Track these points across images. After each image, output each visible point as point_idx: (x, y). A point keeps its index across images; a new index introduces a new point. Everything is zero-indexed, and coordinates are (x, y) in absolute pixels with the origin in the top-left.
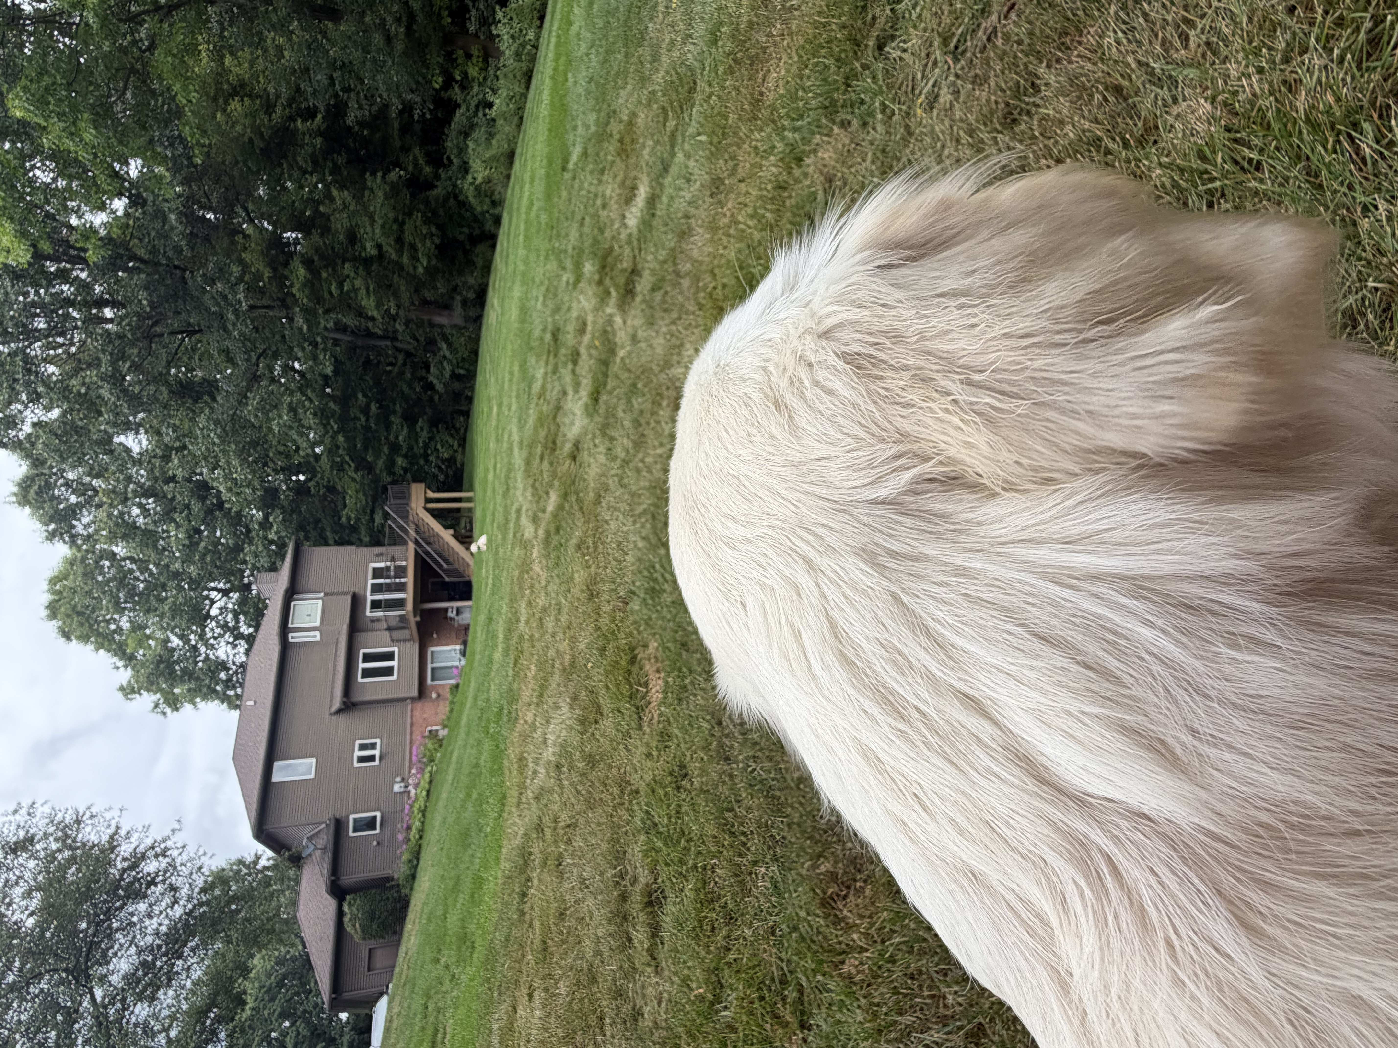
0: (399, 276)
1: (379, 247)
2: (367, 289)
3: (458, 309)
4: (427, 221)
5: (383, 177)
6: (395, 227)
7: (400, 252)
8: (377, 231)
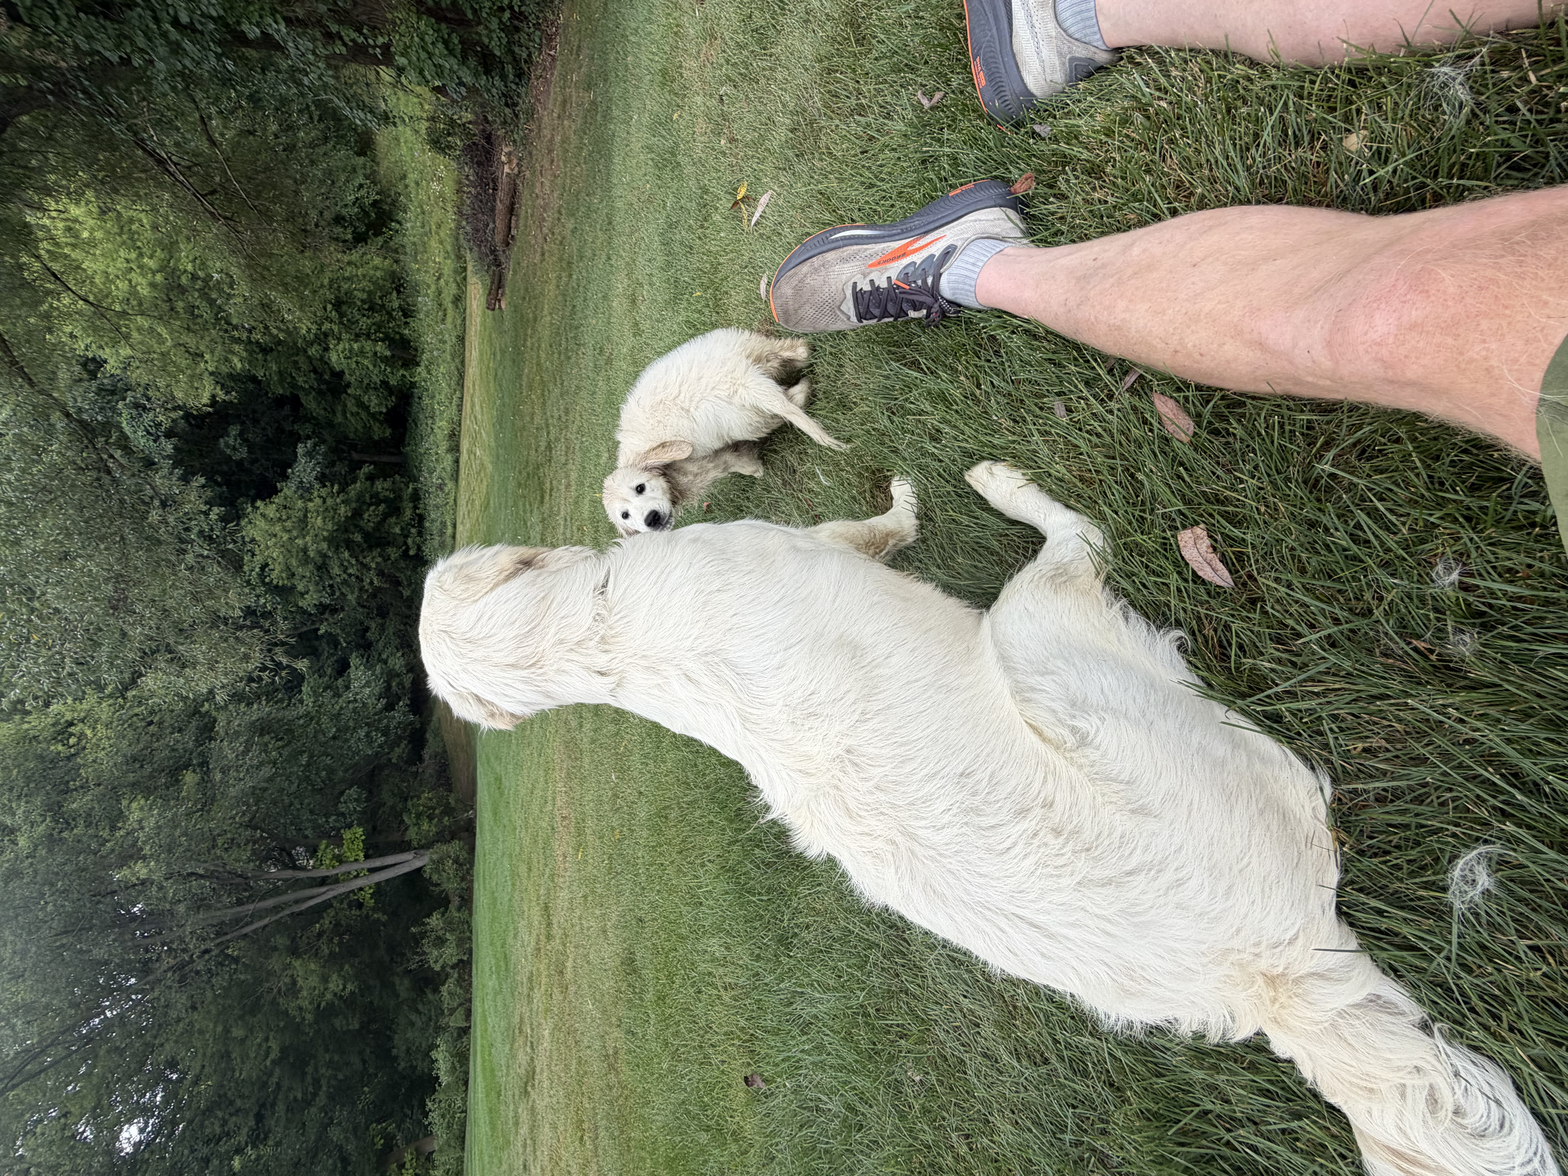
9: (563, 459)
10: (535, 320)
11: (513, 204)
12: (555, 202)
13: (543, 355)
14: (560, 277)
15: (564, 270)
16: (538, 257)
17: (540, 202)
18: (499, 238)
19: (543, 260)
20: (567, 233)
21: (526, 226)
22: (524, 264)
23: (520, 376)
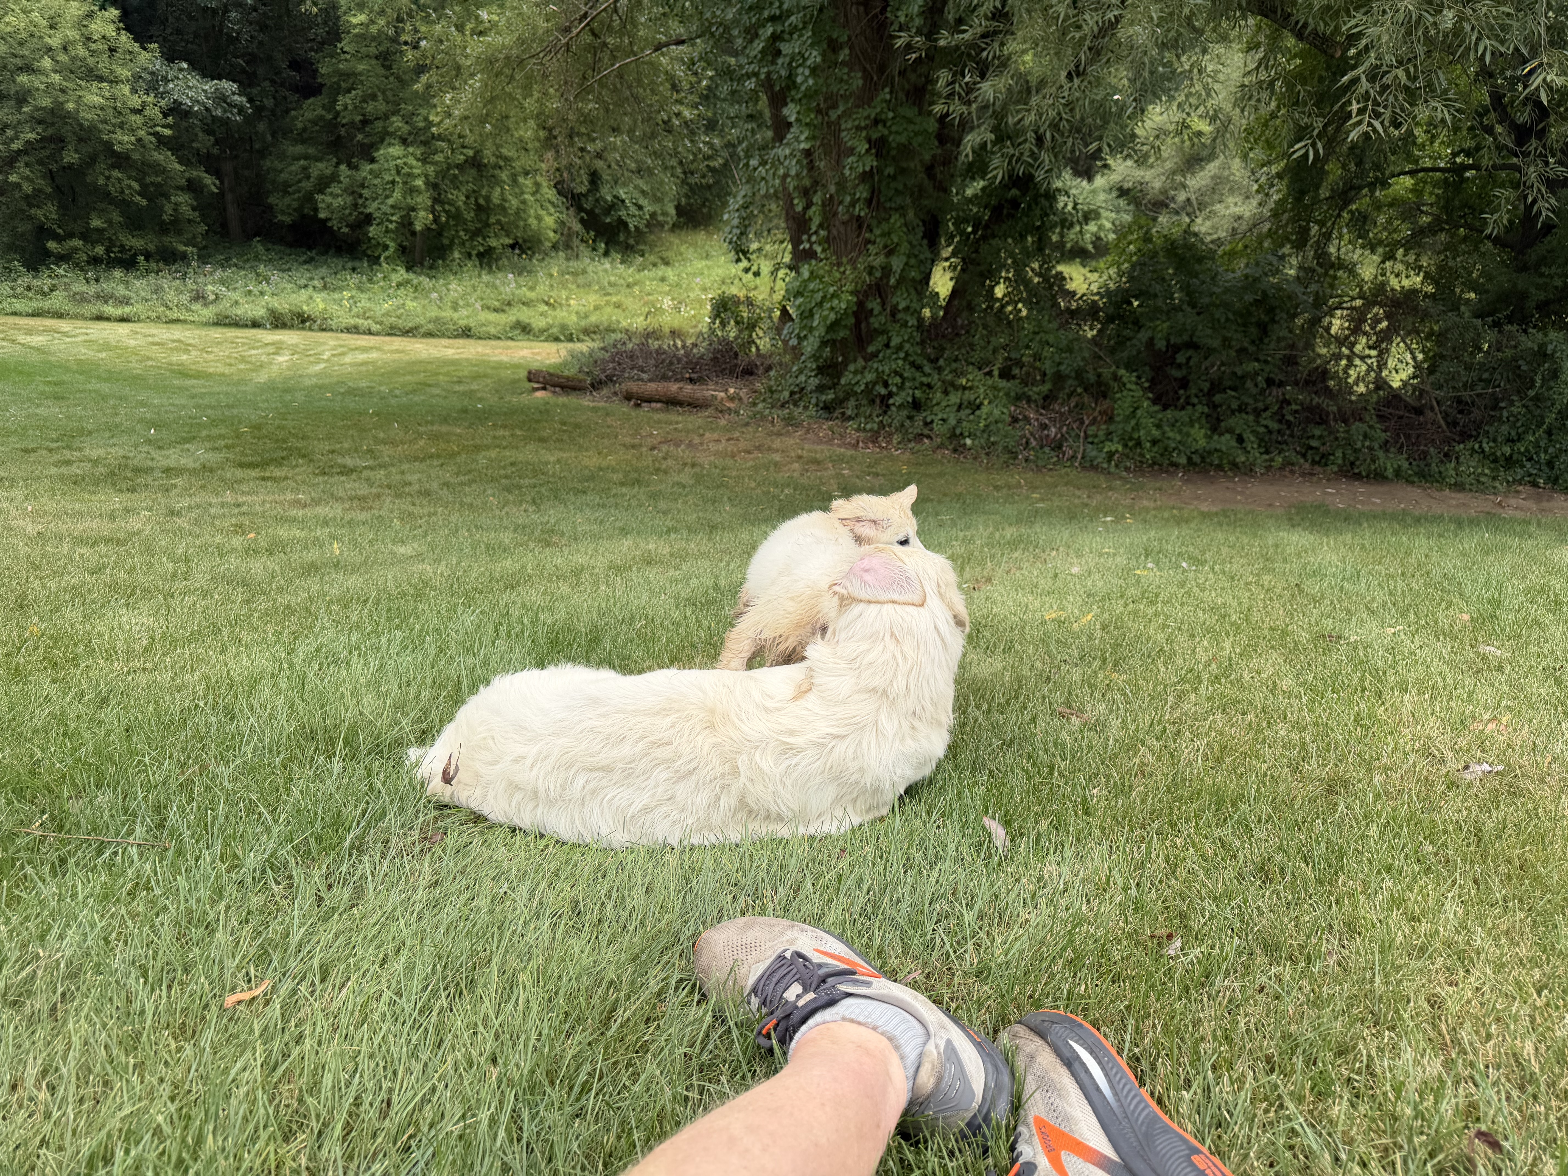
9: (342, 493)
10: (541, 440)
11: (681, 404)
12: (704, 459)
15: (626, 474)
16: (628, 440)
17: (697, 440)
18: (633, 388)
20: (674, 477)
21: (659, 422)
22: (610, 422)
23: (445, 420)
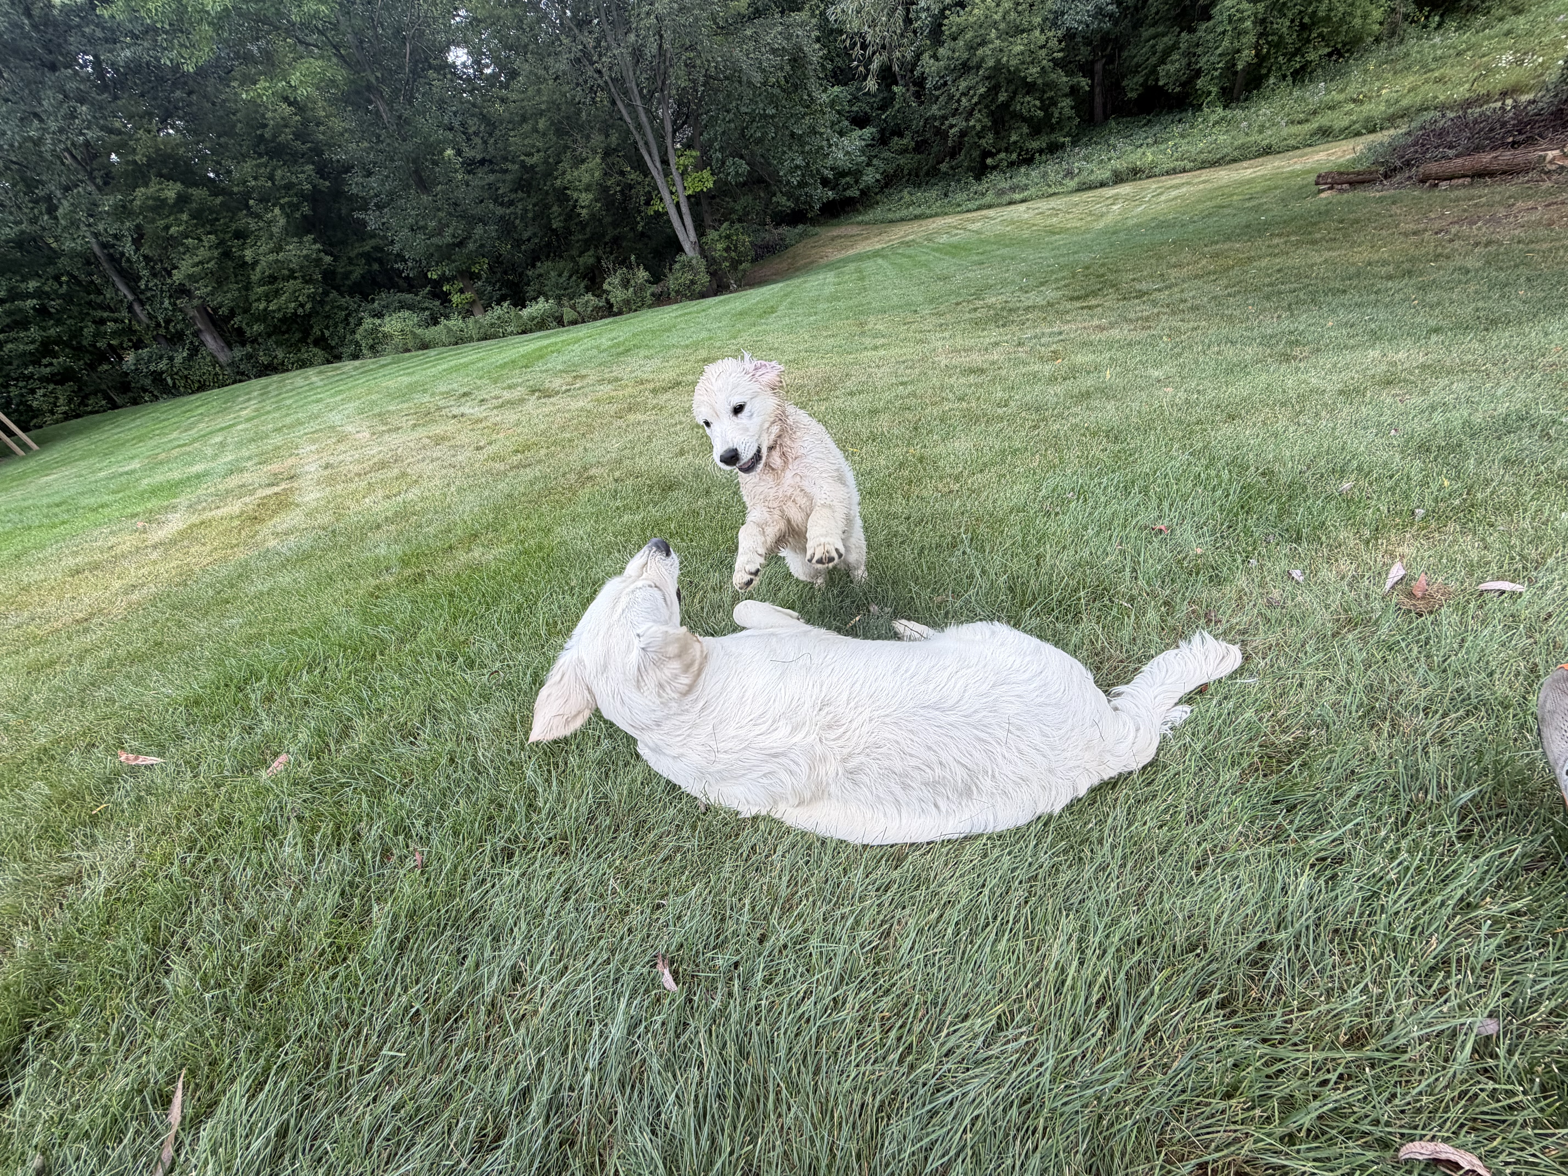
0: (239, 290)
1: (256, 263)
2: (201, 263)
3: (238, 352)
4: (311, 297)
5: (319, 251)
6: (286, 272)
7: (262, 282)
8: (271, 257)
9: (1132, 316)
10: (1314, 242)
11: (1492, 174)
12: (1504, 234)
13: (1264, 263)
14: (1385, 263)
15: (1398, 265)
16: (1412, 226)
17: (1502, 212)
18: (1433, 168)
19: (1406, 235)
20: (1458, 262)
21: (1457, 200)
22: (1395, 209)
23: (1228, 239)
